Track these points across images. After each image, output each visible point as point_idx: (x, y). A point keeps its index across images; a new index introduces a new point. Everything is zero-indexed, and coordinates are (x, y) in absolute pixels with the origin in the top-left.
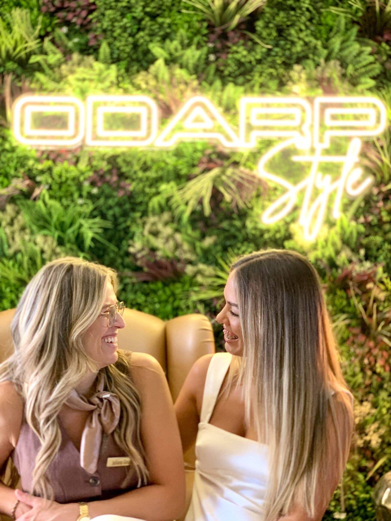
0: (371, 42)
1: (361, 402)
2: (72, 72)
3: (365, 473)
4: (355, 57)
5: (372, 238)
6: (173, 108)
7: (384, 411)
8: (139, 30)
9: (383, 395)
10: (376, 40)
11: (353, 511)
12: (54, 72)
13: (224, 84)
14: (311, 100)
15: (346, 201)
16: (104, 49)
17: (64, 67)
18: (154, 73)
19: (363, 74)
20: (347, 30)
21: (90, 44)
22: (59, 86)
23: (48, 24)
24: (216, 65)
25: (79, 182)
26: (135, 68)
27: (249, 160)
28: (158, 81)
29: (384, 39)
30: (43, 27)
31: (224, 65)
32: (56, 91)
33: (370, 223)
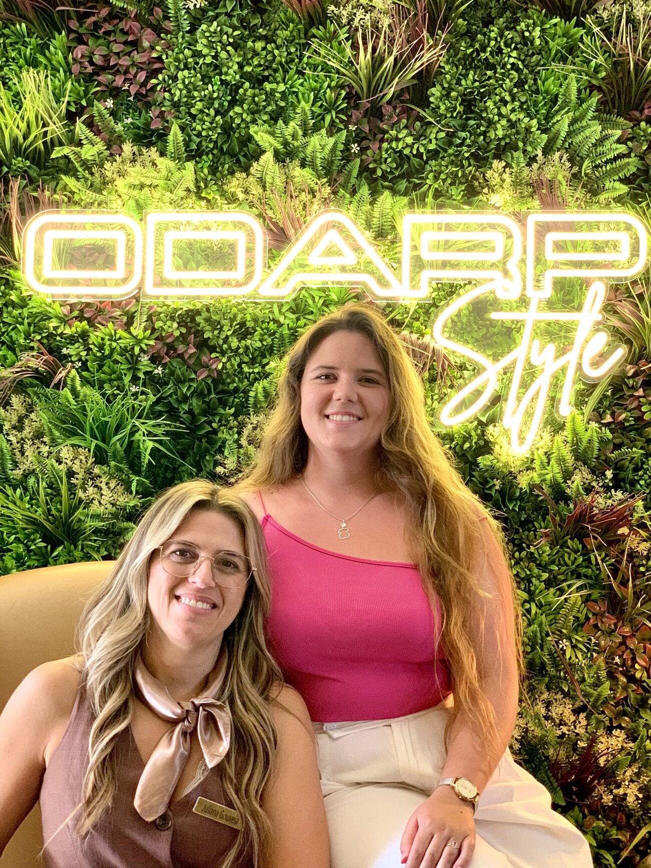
0: (622, 120)
1: (609, 730)
2: (121, 174)
3: (614, 852)
4: (595, 145)
5: (625, 449)
6: (291, 232)
8: (233, 103)
10: (629, 119)
12: (92, 174)
13: (375, 193)
14: (520, 218)
15: (580, 386)
16: (175, 135)
17: (107, 165)
18: (258, 175)
19: (608, 174)
20: (581, 101)
21: (152, 127)
22: (99, 198)
23: (82, 93)
24: (361, 160)
25: (132, 356)
26: (227, 166)
27: (417, 319)
28: (264, 187)
29: (643, 117)
30: (71, 99)
31: (375, 161)
32: (96, 204)
33: (622, 423)
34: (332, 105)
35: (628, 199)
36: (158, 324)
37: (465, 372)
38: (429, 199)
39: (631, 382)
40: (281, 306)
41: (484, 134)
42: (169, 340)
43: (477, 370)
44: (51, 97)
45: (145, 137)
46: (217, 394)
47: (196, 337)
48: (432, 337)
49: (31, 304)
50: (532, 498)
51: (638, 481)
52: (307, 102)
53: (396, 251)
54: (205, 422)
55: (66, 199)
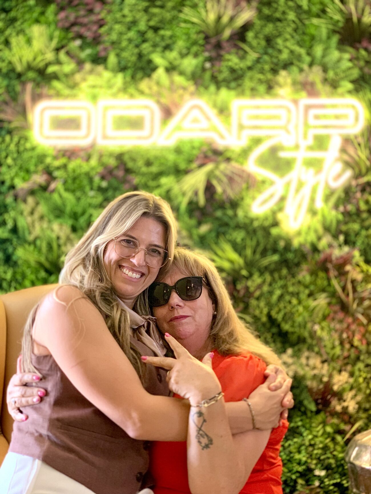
0: (350, 49)
1: (340, 371)
2: (84, 80)
3: (343, 436)
4: (335, 63)
5: (350, 225)
6: (173, 110)
7: (361, 380)
8: (143, 41)
9: (360, 365)
10: (354, 47)
11: (332, 469)
12: (68, 80)
13: (218, 88)
14: (295, 102)
15: (327, 192)
17: (77, 76)
18: (156, 80)
19: (342, 79)
20: (329, 38)
21: (100, 55)
22: (73, 92)
24: (212, 72)
26: (139, 75)
29: (362, 46)
33: (349, 212)
34: (195, 43)
35: (354, 92)
37: (267, 185)
38: (247, 92)
42: (110, 169)
47: (123, 167)
49: (38, 149)
55: (55, 94)
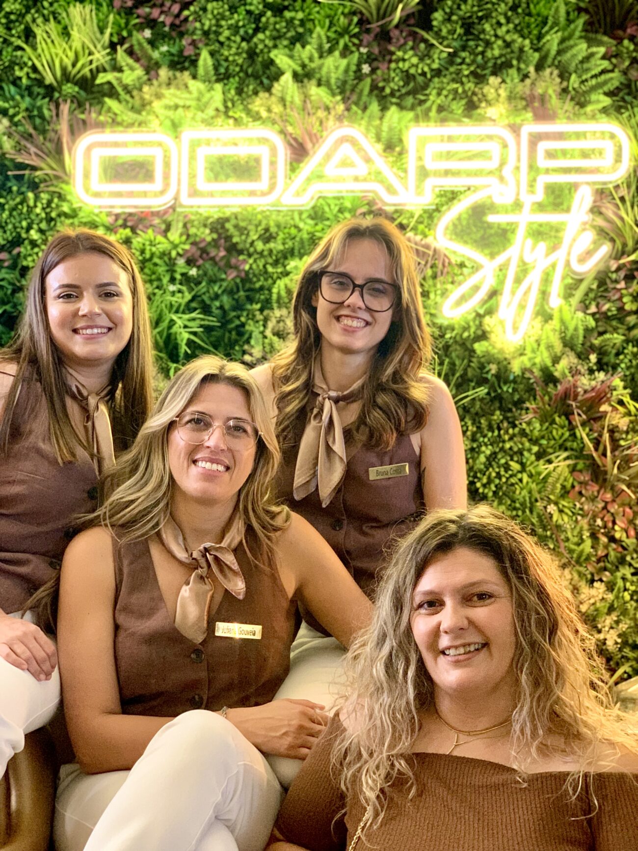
0: (605, 39)
1: (592, 581)
2: (159, 96)
4: (582, 62)
5: (607, 336)
6: (309, 146)
7: (627, 596)
8: (257, 30)
9: (626, 571)
10: (613, 37)
12: (132, 97)
13: (384, 109)
14: (515, 129)
15: (569, 281)
16: (205, 60)
17: (146, 89)
18: (279, 95)
19: (593, 89)
20: (569, 21)
21: (186, 53)
22: (140, 118)
23: (123, 25)
24: (373, 80)
25: (170, 259)
26: (251, 87)
27: (422, 223)
28: (285, 105)
29: (626, 35)
30: (114, 31)
31: (384, 80)
32: (136, 124)
33: (605, 313)
34: (346, 31)
35: (612, 111)
36: (192, 231)
37: (465, 270)
38: (433, 113)
39: (614, 276)
40: (301, 213)
41: (483, 53)
42: (202, 245)
43: (476, 268)
44: (96, 29)
45: (178, 63)
46: (245, 291)
47: (226, 242)
48: (435, 238)
49: (81, 214)
50: (524, 381)
51: (619, 365)
52: (322, 27)
53: (403, 161)
54: (235, 316)
55: (110, 120)
